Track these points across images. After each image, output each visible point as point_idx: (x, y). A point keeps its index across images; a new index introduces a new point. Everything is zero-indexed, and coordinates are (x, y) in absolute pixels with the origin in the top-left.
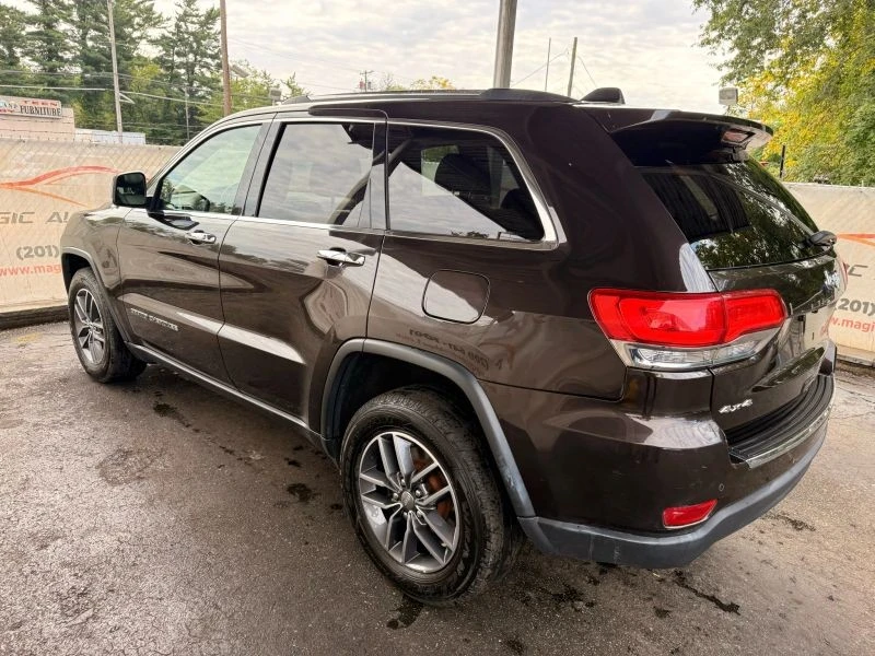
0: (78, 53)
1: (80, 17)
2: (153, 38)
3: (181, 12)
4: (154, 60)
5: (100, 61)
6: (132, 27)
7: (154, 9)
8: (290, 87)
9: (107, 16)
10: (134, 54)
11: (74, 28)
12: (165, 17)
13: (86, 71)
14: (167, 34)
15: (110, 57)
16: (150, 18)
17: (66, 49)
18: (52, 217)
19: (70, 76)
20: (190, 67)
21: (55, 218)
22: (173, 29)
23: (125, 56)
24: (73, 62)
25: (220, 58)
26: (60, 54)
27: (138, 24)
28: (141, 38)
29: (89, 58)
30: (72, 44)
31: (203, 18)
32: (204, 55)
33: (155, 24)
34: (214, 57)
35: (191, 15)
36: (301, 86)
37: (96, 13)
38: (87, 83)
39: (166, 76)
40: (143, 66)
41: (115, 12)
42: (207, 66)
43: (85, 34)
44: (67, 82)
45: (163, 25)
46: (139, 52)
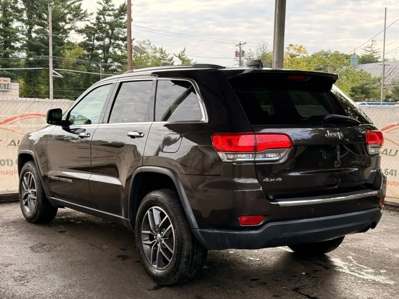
0: (25, 42)
1: (28, 16)
2: (79, 28)
3: (101, 8)
4: (79, 45)
5: (41, 48)
6: (65, 21)
7: (81, 7)
8: (181, 59)
9: (48, 15)
10: (65, 41)
11: (24, 25)
12: (89, 13)
13: (29, 56)
14: (90, 25)
15: (47, 44)
16: (78, 14)
17: (18, 40)
19: (19, 60)
20: (106, 48)
22: (94, 21)
23: (58, 42)
24: (20, 50)
25: (128, 39)
26: (12, 44)
27: (69, 19)
28: (71, 29)
29: (33, 46)
30: (21, 36)
31: (117, 12)
32: (117, 38)
33: (82, 18)
34: (124, 40)
35: (107, 10)
36: (189, 58)
37: (40, 13)
38: (29, 64)
39: (88, 56)
40: (71, 49)
41: (54, 12)
42: (118, 46)
43: (31, 28)
44: (16, 63)
45: (87, 19)
46: (69, 39)
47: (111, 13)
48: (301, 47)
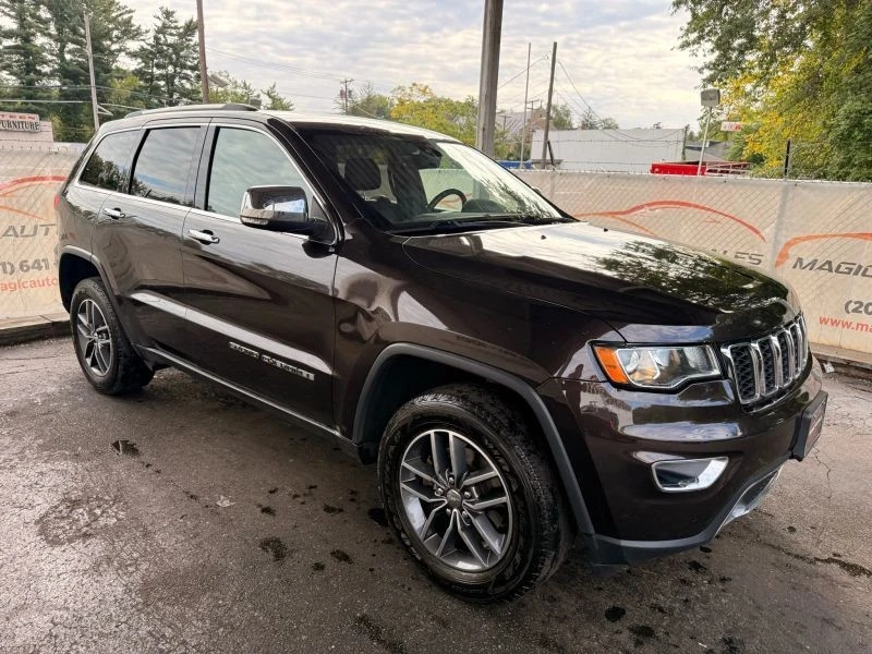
0: (56, 66)
1: (58, 30)
2: (132, 50)
3: (160, 24)
4: (133, 72)
5: (79, 74)
6: (111, 39)
7: (133, 22)
8: (270, 97)
9: (84, 29)
10: (113, 67)
11: (52, 42)
12: (143, 29)
13: (64, 84)
14: (146, 46)
15: (87, 70)
16: (129, 31)
17: (46, 63)
18: (7, 231)
19: (47, 89)
20: (169, 79)
21: (11, 232)
22: (151, 41)
23: (104, 69)
24: (51, 75)
25: (200, 67)
26: (38, 68)
27: (116, 37)
28: (120, 51)
29: (66, 70)
30: (49, 57)
31: (181, 30)
32: (184, 66)
33: (134, 36)
34: (193, 69)
35: (168, 28)
36: (281, 96)
37: (74, 26)
38: (64, 95)
39: (146, 88)
40: (122, 78)
41: (93, 26)
42: (186, 77)
43: (63, 47)
44: (45, 95)
45: (142, 38)
46: (118, 64)
47: (174, 31)
48: (426, 87)
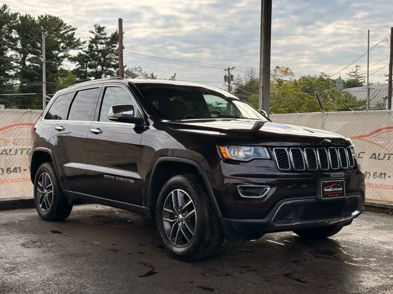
0: (19, 71)
1: (22, 45)
2: (72, 56)
3: (93, 36)
4: (72, 71)
5: (35, 75)
6: (58, 50)
7: (75, 36)
9: (41, 43)
10: (59, 69)
11: (18, 54)
12: (82, 41)
13: (23, 82)
14: (83, 53)
15: (41, 72)
16: (72, 43)
17: (12, 68)
19: (11, 86)
20: (98, 75)
22: (87, 49)
23: (52, 70)
24: (14, 77)
25: (119, 66)
26: (7, 72)
27: (62, 47)
28: (64, 57)
29: (27, 74)
30: (15, 64)
31: (109, 40)
33: (75, 46)
34: (115, 67)
35: (99, 39)
37: (34, 42)
38: (23, 90)
40: (64, 76)
42: (111, 73)
43: (25, 57)
44: (10, 91)
45: (80, 47)
46: (62, 67)
47: (103, 41)
48: (287, 69)
